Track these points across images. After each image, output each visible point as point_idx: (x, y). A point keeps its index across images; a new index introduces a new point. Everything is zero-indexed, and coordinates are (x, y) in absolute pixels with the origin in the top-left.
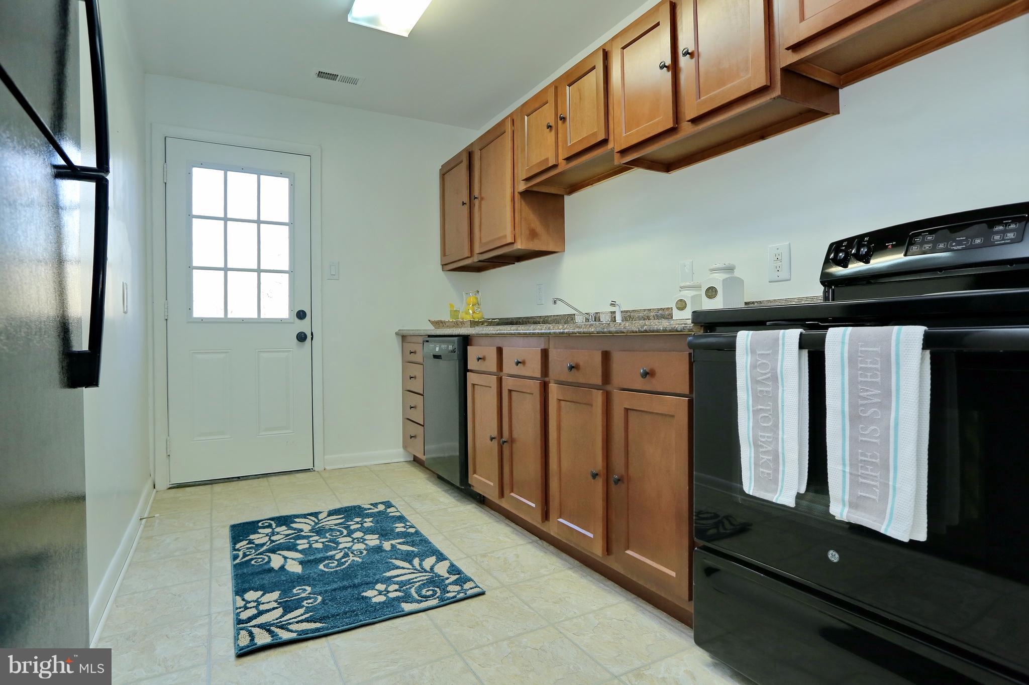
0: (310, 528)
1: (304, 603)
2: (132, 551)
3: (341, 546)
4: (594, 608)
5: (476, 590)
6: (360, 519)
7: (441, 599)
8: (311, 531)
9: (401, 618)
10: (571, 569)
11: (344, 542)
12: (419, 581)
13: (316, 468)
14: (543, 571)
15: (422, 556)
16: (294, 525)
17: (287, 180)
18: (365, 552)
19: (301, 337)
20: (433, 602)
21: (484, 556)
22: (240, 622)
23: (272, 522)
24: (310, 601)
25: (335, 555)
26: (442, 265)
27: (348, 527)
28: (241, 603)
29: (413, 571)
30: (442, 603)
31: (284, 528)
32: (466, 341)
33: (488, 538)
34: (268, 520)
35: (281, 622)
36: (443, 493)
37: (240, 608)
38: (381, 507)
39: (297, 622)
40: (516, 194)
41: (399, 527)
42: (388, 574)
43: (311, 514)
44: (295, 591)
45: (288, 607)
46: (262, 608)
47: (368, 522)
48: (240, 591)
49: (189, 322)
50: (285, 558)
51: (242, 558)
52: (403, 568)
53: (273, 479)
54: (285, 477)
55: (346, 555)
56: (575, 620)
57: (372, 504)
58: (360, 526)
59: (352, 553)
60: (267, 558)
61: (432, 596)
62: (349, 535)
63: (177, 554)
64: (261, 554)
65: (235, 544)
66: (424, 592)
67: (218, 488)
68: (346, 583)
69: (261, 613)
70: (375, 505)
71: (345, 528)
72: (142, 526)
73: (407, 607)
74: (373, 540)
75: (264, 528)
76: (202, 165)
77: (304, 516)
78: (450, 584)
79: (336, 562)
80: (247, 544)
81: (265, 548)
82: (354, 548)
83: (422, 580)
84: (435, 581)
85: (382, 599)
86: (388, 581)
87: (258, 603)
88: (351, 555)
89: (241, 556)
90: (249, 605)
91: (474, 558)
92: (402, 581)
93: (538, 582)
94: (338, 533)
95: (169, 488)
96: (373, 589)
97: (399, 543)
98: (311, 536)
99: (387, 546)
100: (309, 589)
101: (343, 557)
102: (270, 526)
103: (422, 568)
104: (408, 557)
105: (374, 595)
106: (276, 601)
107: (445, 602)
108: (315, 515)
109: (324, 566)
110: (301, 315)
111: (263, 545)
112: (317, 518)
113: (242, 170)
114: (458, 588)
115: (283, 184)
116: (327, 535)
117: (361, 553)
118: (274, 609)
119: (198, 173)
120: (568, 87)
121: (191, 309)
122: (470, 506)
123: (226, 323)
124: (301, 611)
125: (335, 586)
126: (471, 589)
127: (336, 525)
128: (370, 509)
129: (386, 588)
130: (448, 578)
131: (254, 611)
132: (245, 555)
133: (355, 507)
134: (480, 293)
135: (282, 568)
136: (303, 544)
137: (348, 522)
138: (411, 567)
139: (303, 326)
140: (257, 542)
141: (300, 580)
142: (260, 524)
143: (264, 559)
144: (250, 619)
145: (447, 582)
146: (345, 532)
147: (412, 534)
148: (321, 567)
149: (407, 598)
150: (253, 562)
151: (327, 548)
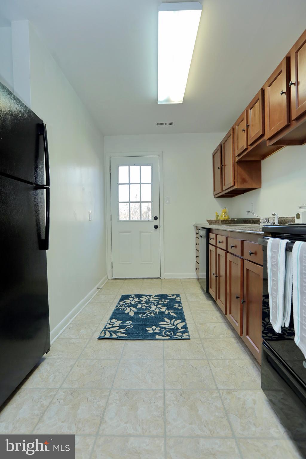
0: (145, 300)
1: (126, 327)
2: (92, 298)
3: (151, 309)
4: (232, 358)
5: (188, 337)
6: (164, 300)
7: (171, 337)
8: (145, 302)
9: (154, 341)
10: (234, 338)
11: (153, 308)
12: (168, 328)
13: (161, 278)
14: (221, 336)
15: (176, 319)
16: (141, 299)
17: (150, 166)
18: (158, 313)
19: (156, 227)
20: (168, 338)
21: (201, 324)
22: (105, 328)
23: (135, 296)
24: (129, 327)
25: (147, 312)
26: (214, 195)
27: (158, 303)
28: (109, 322)
29: (169, 324)
30: (171, 339)
31: (137, 299)
32: (209, 231)
33: (208, 317)
34: (134, 295)
35: (116, 332)
36: (203, 294)
37: (108, 324)
38: (175, 297)
39: (120, 333)
40: (235, 163)
41: (176, 306)
42: (160, 323)
43: (148, 295)
44: (127, 322)
45: (121, 327)
46: (114, 325)
47: (166, 302)
48: (111, 318)
49: (118, 222)
50: (131, 310)
51: (119, 307)
52: (167, 322)
53: (145, 280)
54: (149, 280)
55: (151, 313)
56: (219, 361)
57: (172, 295)
58: (162, 303)
59: (153, 313)
60: (126, 308)
61: (169, 335)
62: (156, 306)
63: (103, 302)
64: (125, 307)
65: (120, 302)
66: (167, 333)
67: (126, 281)
68: (144, 323)
69: (112, 327)
70: (173, 295)
71: (157, 303)
72: (98, 291)
73: (158, 337)
74: (163, 309)
75: (131, 298)
76: (121, 165)
77: (146, 296)
78: (179, 332)
79: (146, 315)
80: (123, 303)
81: (127, 305)
82: (155, 311)
83: (170, 328)
84: (175, 330)
85: (152, 332)
86: (158, 326)
87: (114, 323)
88: (152, 313)
89: (119, 306)
90: (111, 324)
91: (196, 324)
92: (162, 327)
93: (215, 340)
94: (153, 304)
95: (113, 279)
96: (151, 327)
97: (172, 312)
98: (144, 304)
99: (167, 312)
100: (131, 322)
101: (149, 313)
102: (133, 298)
103: (173, 324)
104: (171, 318)
105: (150, 330)
106: (119, 324)
107: (172, 339)
108: (150, 296)
109: (141, 316)
110: (156, 218)
111: (128, 304)
112: (150, 297)
113: (135, 165)
114: (181, 334)
115: (149, 168)
116: (149, 304)
117: (156, 313)
118: (117, 327)
119: (120, 168)
120: (250, 110)
121: (118, 217)
122: (210, 302)
123: (129, 221)
124: (124, 329)
125: (140, 323)
126: (185, 336)
127: (155, 301)
128: (170, 297)
129: (156, 328)
130: (180, 330)
131: (111, 326)
132: (120, 306)
133: (165, 295)
134: (227, 208)
135: (128, 313)
136: (139, 306)
137: (160, 300)
138: (169, 322)
139: (156, 223)
140: (126, 302)
141: (131, 319)
142: (131, 296)
143: (125, 309)
144: (108, 328)
145: (179, 331)
146: (156, 304)
147: (179, 309)
148: (140, 316)
149: (160, 334)
150: (121, 309)
151: (146, 309)
